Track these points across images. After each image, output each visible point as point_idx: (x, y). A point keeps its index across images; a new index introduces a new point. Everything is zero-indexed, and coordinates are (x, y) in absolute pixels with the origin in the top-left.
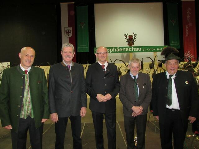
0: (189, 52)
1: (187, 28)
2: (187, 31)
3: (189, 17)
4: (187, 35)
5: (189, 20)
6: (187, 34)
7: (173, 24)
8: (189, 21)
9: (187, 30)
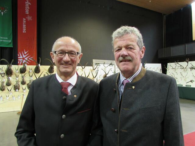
0: (25, 53)
1: (24, 22)
2: (24, 26)
3: (29, 8)
4: (24, 31)
5: (27, 12)
6: (24, 29)
7: (2, 13)
8: (28, 14)
9: (24, 24)
